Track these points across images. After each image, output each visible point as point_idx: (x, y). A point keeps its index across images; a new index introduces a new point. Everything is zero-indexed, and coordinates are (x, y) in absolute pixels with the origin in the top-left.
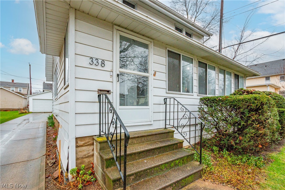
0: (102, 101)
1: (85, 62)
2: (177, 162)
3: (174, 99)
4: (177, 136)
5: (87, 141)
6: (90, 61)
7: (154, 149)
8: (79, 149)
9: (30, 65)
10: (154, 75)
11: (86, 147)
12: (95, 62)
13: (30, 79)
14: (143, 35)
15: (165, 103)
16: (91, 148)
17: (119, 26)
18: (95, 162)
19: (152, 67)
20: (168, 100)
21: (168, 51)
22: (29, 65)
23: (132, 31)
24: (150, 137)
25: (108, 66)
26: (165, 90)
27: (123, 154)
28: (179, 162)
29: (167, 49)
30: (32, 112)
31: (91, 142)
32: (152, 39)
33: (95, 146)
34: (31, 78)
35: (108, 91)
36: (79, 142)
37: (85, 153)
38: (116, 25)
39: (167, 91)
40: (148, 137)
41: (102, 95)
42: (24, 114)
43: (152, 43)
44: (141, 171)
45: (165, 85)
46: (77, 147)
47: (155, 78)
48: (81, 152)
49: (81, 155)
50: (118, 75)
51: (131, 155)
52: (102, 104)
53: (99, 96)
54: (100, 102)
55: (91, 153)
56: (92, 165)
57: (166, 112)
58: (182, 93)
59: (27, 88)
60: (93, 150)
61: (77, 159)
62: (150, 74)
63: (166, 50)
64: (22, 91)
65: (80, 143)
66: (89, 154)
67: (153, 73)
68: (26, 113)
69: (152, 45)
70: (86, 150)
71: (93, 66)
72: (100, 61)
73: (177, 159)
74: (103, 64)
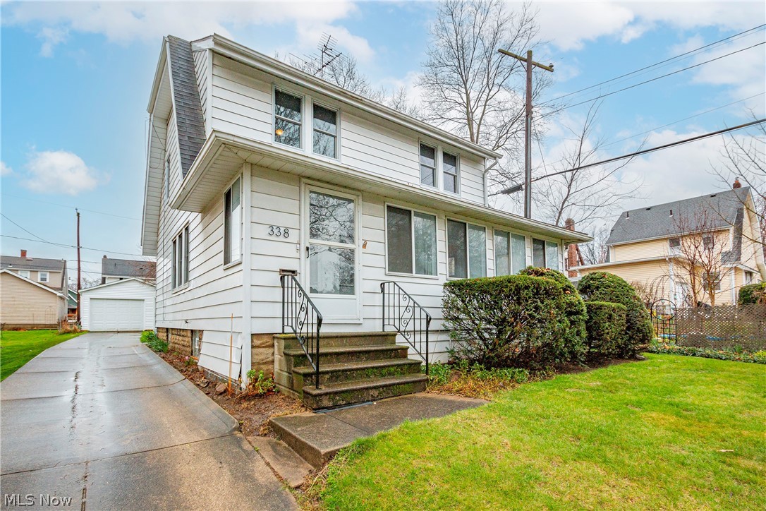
0: (286, 285)
1: (263, 232)
2: (392, 369)
3: (395, 283)
4: (400, 341)
5: (265, 340)
6: (269, 230)
7: (360, 352)
8: (256, 350)
9: (78, 214)
10: (364, 246)
11: (264, 349)
12: (276, 231)
13: (79, 249)
14: (345, 187)
15: (383, 291)
16: (271, 351)
17: (309, 178)
18: (276, 370)
19: (360, 234)
20: (386, 285)
21: (388, 206)
22: (76, 214)
23: (328, 183)
24: (355, 340)
25: (294, 235)
26: (384, 270)
27: (315, 351)
28: (395, 371)
29: (386, 203)
30: (89, 332)
31: (270, 343)
32: (359, 190)
33: (276, 347)
34: (80, 245)
35: (293, 272)
36: (255, 341)
37: (262, 357)
38: (304, 177)
39: (387, 272)
40: (352, 338)
41: (286, 277)
42: (72, 335)
43: (360, 198)
44: (339, 371)
45: (383, 261)
46: (253, 347)
47: (364, 250)
48: (257, 355)
49: (258, 358)
50: (307, 249)
51: (326, 355)
52: (286, 289)
53: (282, 279)
54: (283, 287)
55: (270, 359)
56: (271, 375)
57: (384, 306)
58: (414, 274)
59: (62, 271)
60: (273, 354)
61: (253, 364)
62: (357, 246)
63: (384, 206)
64: (48, 281)
65: (257, 342)
66: (268, 360)
67: (362, 243)
68: (75, 331)
69: (360, 200)
70: (264, 353)
71: (273, 238)
72: (282, 230)
73: (392, 366)
74: (286, 233)
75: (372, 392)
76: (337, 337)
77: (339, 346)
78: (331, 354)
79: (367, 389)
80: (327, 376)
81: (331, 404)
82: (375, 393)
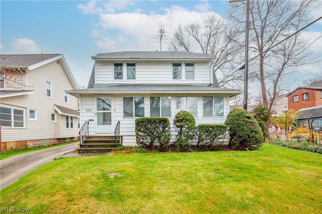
6: (86, 110)
7: (102, 141)
12: (88, 110)
19: (113, 107)
26: (121, 117)
29: (123, 97)
38: (95, 95)
39: (123, 118)
43: (113, 97)
45: (122, 115)
50: (96, 114)
58: (134, 118)
67: (113, 110)
71: (87, 112)
72: (89, 110)
73: (107, 145)
74: (91, 110)
75: (94, 151)
76: (100, 137)
77: (101, 139)
78: (93, 141)
79: (93, 150)
80: (87, 146)
81: (82, 152)
82: (96, 151)
